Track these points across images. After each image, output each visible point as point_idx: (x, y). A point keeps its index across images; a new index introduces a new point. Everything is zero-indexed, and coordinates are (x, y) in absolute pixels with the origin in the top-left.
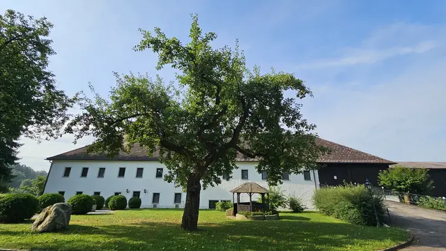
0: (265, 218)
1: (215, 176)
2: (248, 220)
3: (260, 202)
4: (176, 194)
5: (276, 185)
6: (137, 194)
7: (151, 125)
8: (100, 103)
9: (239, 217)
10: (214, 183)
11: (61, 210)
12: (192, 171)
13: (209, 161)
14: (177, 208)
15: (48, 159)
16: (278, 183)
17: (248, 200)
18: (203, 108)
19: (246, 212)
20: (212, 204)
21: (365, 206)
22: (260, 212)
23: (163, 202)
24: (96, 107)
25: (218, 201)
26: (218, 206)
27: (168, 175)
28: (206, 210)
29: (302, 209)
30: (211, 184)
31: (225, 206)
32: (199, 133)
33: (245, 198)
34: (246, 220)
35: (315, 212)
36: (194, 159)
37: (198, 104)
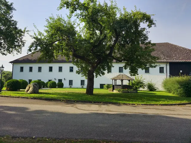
0: (129, 92)
1: (101, 71)
2: (120, 93)
3: (128, 84)
4: (81, 81)
5: (135, 76)
6: (60, 81)
7: (67, 45)
8: (40, 35)
9: (115, 92)
10: (101, 74)
11: (35, 86)
12: (90, 69)
13: (98, 63)
14: (82, 88)
15: (10, 62)
16: (136, 75)
17: (120, 84)
18: (94, 37)
19: (119, 89)
20: (102, 86)
21: (187, 87)
22: (126, 89)
23: (74, 85)
24: (39, 37)
25: (105, 84)
26: (105, 86)
27: (78, 70)
28: (98, 89)
29: (156, 89)
30: (100, 75)
31: (108, 87)
32: (92, 50)
33: (119, 82)
34: (119, 93)
35: (163, 91)
36: (91, 63)
37: (91, 35)
